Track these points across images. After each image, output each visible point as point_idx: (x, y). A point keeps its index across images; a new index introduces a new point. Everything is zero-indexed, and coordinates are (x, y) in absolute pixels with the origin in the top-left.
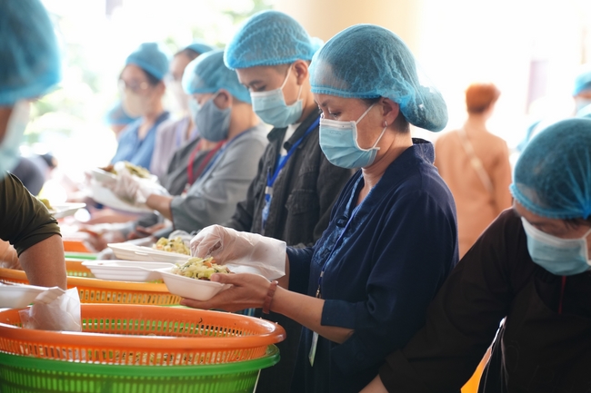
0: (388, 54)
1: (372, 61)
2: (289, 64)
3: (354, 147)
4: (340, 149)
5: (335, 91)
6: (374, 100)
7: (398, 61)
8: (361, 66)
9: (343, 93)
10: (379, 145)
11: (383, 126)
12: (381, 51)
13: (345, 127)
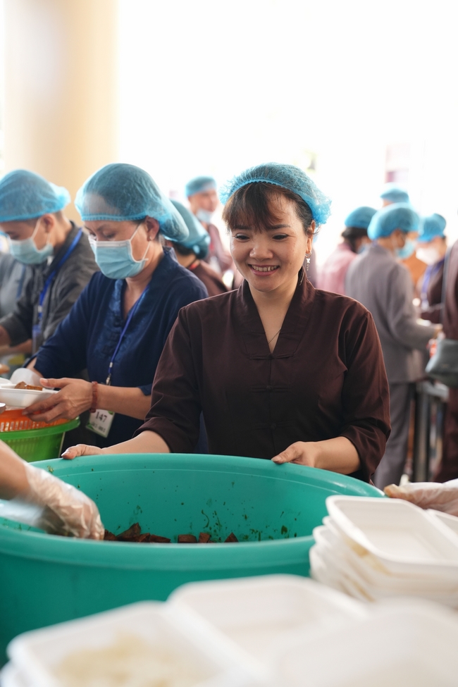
0: (146, 184)
1: (137, 190)
2: (36, 219)
3: (129, 260)
4: (116, 264)
5: (111, 217)
6: (140, 221)
7: (154, 190)
8: (129, 195)
9: (117, 217)
10: (146, 257)
11: (149, 240)
12: (141, 182)
13: (122, 245)
